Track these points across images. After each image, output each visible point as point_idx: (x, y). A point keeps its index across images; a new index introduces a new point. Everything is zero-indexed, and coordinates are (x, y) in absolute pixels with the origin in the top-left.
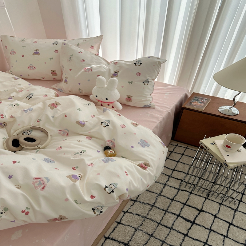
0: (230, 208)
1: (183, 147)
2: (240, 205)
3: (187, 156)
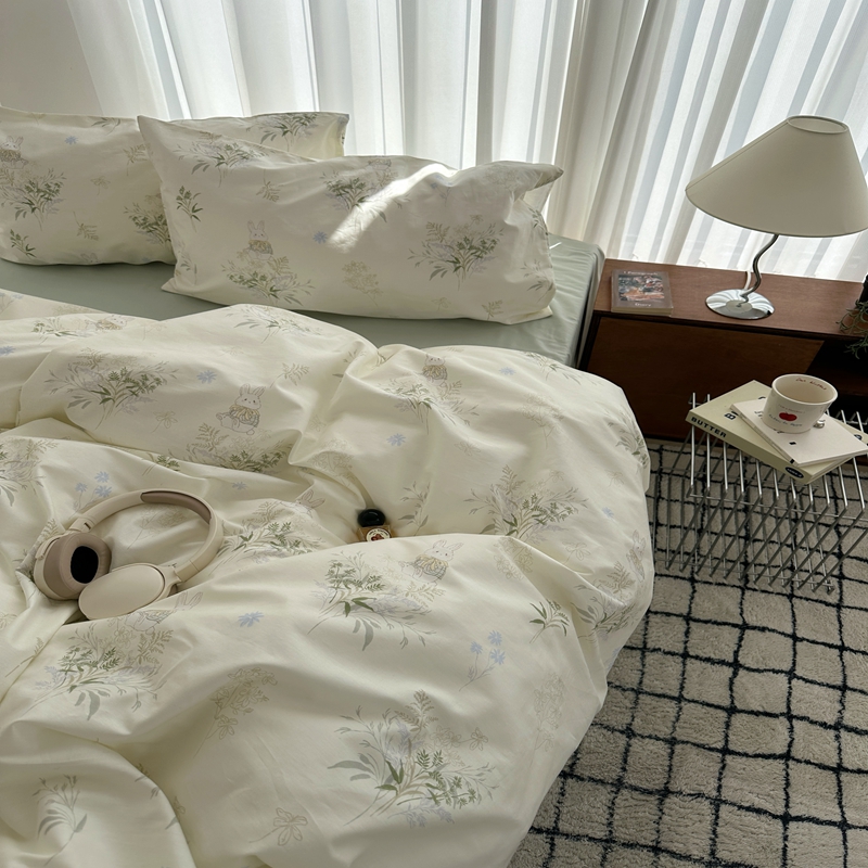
0: (821, 602)
2: (844, 588)
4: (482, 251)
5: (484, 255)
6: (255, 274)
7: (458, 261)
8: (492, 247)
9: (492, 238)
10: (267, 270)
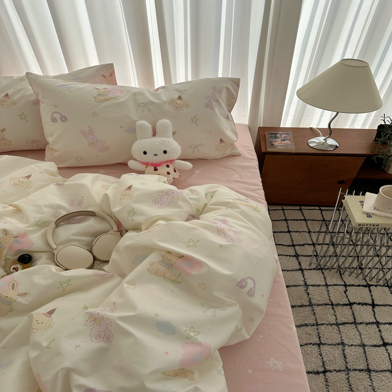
1: (278, 210)
3: (293, 220)
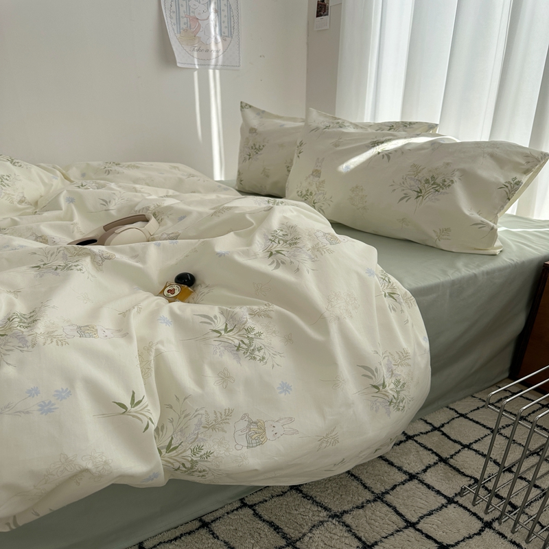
4: (441, 187)
5: (441, 190)
6: (308, 190)
7: (421, 192)
8: (449, 185)
9: (452, 179)
10: (313, 189)
